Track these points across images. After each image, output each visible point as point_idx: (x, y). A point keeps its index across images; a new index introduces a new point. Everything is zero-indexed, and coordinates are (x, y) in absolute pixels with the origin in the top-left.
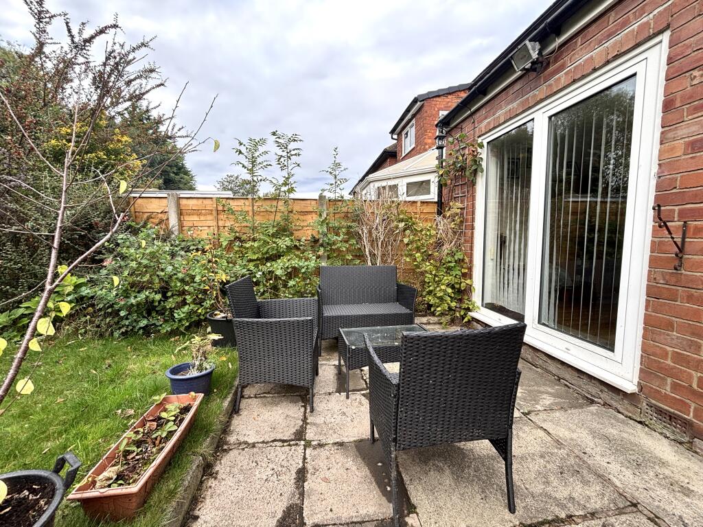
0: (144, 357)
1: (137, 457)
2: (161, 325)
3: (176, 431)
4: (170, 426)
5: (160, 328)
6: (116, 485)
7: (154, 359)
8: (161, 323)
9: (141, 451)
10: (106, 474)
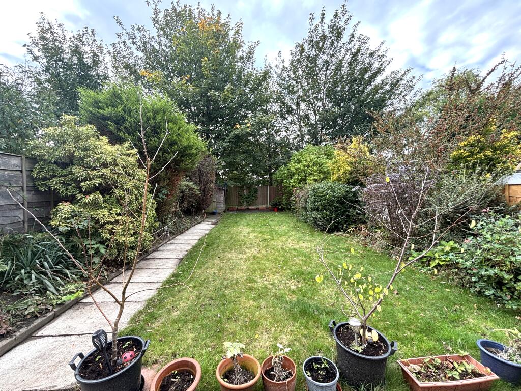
0: (483, 317)
1: (433, 374)
2: (508, 301)
3: (457, 380)
4: (456, 374)
5: (506, 302)
6: (415, 375)
7: (490, 324)
8: (507, 299)
9: (437, 372)
10: (414, 366)
